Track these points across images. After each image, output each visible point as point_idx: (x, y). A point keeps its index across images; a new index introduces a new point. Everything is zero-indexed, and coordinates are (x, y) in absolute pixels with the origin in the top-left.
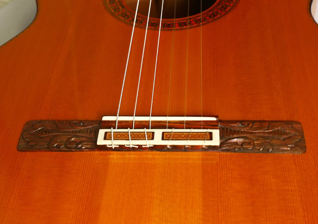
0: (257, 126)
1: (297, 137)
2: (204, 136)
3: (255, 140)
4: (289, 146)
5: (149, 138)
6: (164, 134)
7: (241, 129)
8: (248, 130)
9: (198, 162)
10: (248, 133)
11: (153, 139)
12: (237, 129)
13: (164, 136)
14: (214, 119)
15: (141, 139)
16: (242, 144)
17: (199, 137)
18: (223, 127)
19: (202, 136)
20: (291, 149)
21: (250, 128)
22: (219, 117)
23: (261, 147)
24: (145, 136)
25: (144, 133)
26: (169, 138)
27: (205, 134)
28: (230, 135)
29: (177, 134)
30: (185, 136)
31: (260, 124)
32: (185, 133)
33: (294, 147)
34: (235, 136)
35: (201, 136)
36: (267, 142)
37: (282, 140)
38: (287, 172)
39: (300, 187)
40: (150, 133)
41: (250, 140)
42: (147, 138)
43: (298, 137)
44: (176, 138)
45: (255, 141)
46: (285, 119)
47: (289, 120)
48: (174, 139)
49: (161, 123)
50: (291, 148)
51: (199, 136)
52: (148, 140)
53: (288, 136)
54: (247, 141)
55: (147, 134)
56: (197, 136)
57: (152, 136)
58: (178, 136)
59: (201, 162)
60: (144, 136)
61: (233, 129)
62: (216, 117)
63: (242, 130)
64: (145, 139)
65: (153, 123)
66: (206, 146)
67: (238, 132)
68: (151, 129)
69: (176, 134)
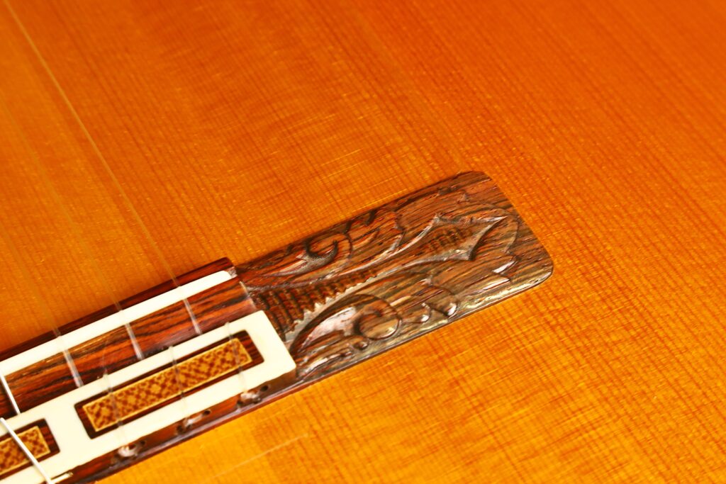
0: (366, 241)
1: (505, 231)
2: (229, 357)
3: (389, 295)
4: (497, 271)
5: (40, 452)
6: (84, 412)
7: (324, 276)
8: (345, 269)
9: (254, 458)
10: (353, 279)
11: (55, 449)
12: (310, 280)
13: (91, 418)
14: (222, 277)
15: (13, 467)
16: (358, 327)
17: (214, 369)
18: (262, 290)
19: (223, 361)
20: (510, 280)
21: (349, 257)
22: (233, 260)
23: (417, 313)
24: (20, 450)
25: (8, 440)
26: (110, 418)
27: (226, 350)
28: (302, 311)
29: (133, 389)
30: (163, 386)
31: (367, 230)
32: (156, 375)
33: (515, 268)
34: (319, 308)
35: (218, 362)
36: (428, 287)
37: (467, 258)
38: (543, 365)
39: (606, 399)
40: (30, 430)
41: (374, 304)
42: (32, 452)
43: (508, 228)
44: (136, 408)
45: (392, 298)
46: (428, 179)
47: (443, 176)
48: (132, 414)
49: (48, 371)
50: (508, 274)
51: (212, 365)
52: (39, 460)
53: (478, 236)
54: (365, 310)
55: (24, 439)
56: (204, 368)
57: (47, 440)
58: (138, 397)
59: (262, 454)
60: (14, 453)
61: (297, 285)
62: (223, 264)
63: (329, 277)
64: (25, 462)
65: (16, 383)
66: (253, 390)
67: (322, 290)
68: (22, 410)
69: (128, 393)
